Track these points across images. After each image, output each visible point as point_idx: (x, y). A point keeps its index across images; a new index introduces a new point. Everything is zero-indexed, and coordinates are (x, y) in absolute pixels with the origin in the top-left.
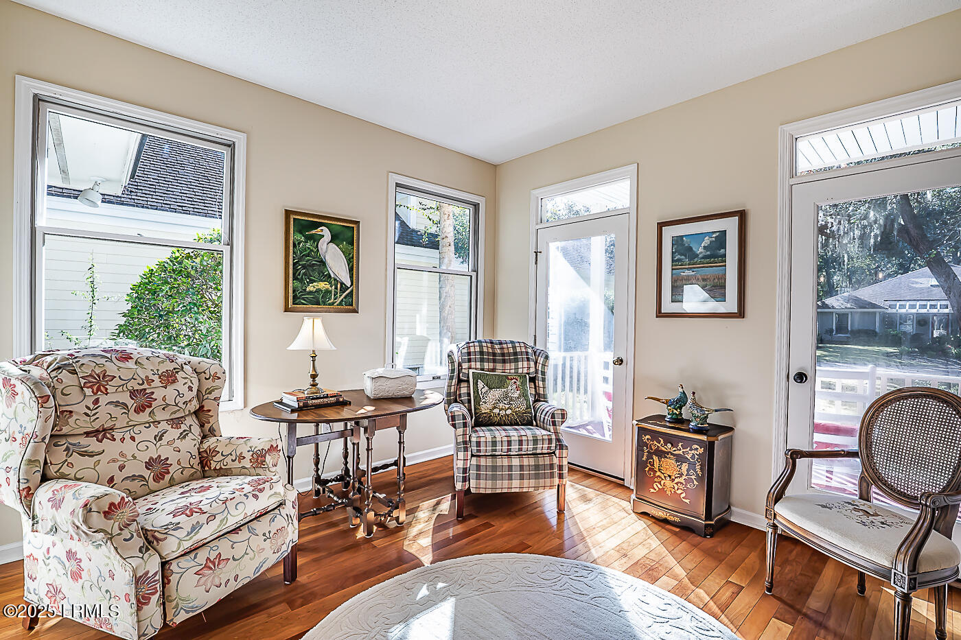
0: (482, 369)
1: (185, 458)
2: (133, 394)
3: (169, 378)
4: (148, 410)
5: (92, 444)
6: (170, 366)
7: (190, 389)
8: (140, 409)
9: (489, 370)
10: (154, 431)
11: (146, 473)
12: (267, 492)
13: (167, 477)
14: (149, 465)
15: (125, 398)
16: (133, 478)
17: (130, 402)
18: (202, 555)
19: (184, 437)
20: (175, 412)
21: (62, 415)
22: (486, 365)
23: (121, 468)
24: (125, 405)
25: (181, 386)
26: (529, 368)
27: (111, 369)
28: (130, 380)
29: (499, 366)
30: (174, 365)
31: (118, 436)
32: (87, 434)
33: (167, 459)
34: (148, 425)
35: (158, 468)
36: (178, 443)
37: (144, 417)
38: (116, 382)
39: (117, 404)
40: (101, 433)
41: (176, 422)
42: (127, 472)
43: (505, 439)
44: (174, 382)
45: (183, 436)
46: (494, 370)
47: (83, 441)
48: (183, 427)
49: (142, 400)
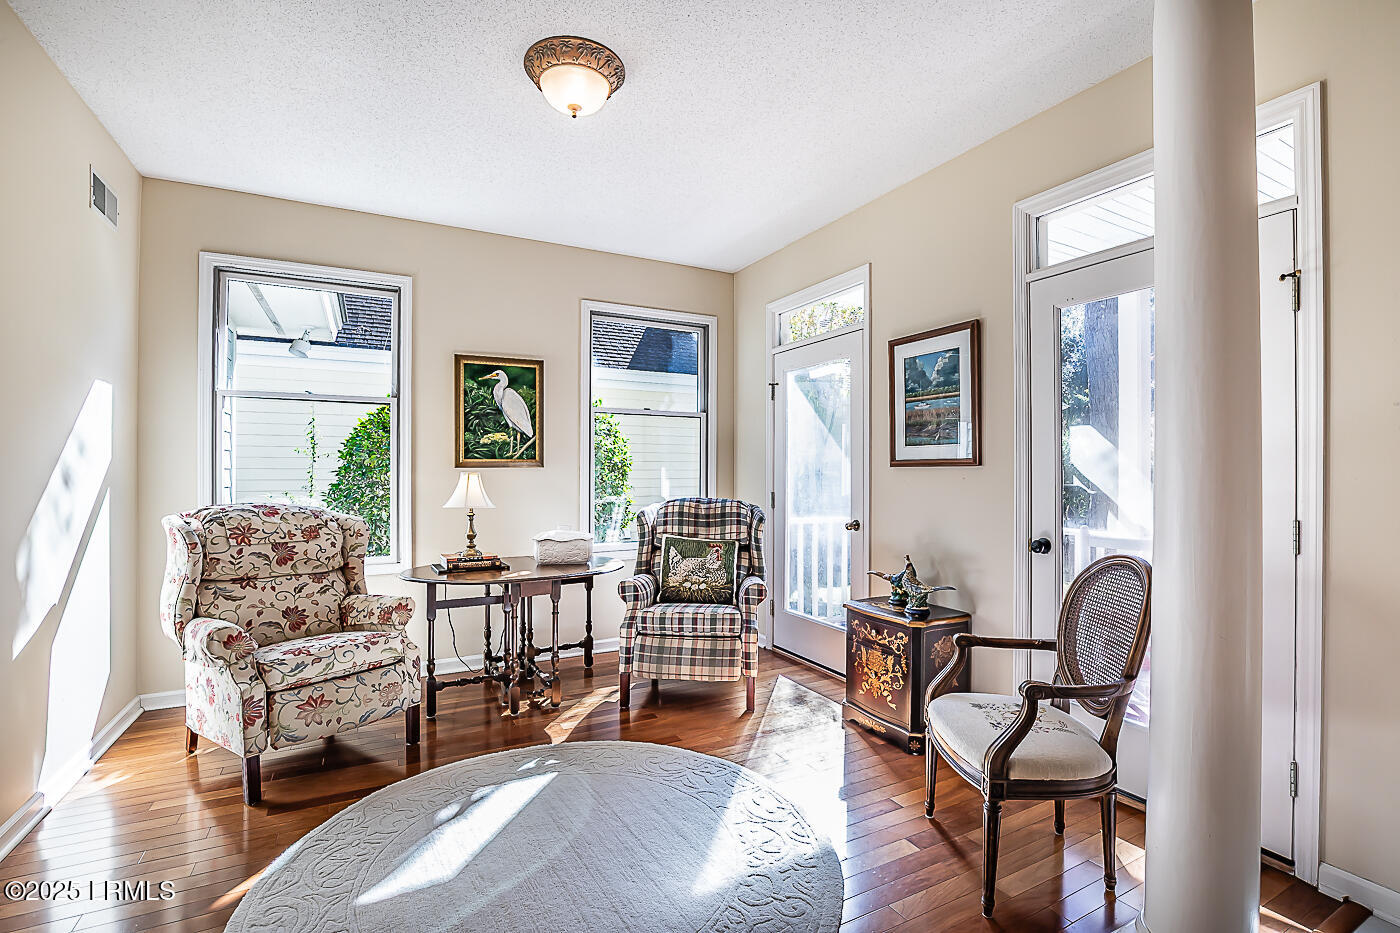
0: (681, 534)
1: (322, 610)
2: (275, 546)
3: (311, 534)
4: (290, 563)
5: (236, 590)
6: (314, 522)
7: (333, 545)
8: (281, 562)
9: (689, 535)
10: (295, 583)
11: (283, 622)
12: (381, 646)
13: (304, 628)
14: (285, 614)
15: (267, 550)
16: (270, 624)
17: (272, 554)
18: (305, 694)
19: (325, 592)
20: (317, 567)
21: (209, 562)
22: (685, 530)
23: (260, 614)
24: (267, 557)
25: (323, 541)
26: (738, 533)
27: (256, 523)
28: (272, 534)
29: (702, 530)
30: (319, 521)
31: (260, 585)
32: (234, 581)
33: (304, 610)
34: (289, 577)
35: (294, 618)
36: (317, 597)
37: (287, 569)
38: (259, 535)
39: (259, 555)
40: (245, 581)
41: (317, 577)
42: (264, 618)
43: (677, 616)
44: (316, 537)
45: (323, 591)
46: (696, 535)
47: (229, 586)
48: (325, 582)
49: (284, 553)
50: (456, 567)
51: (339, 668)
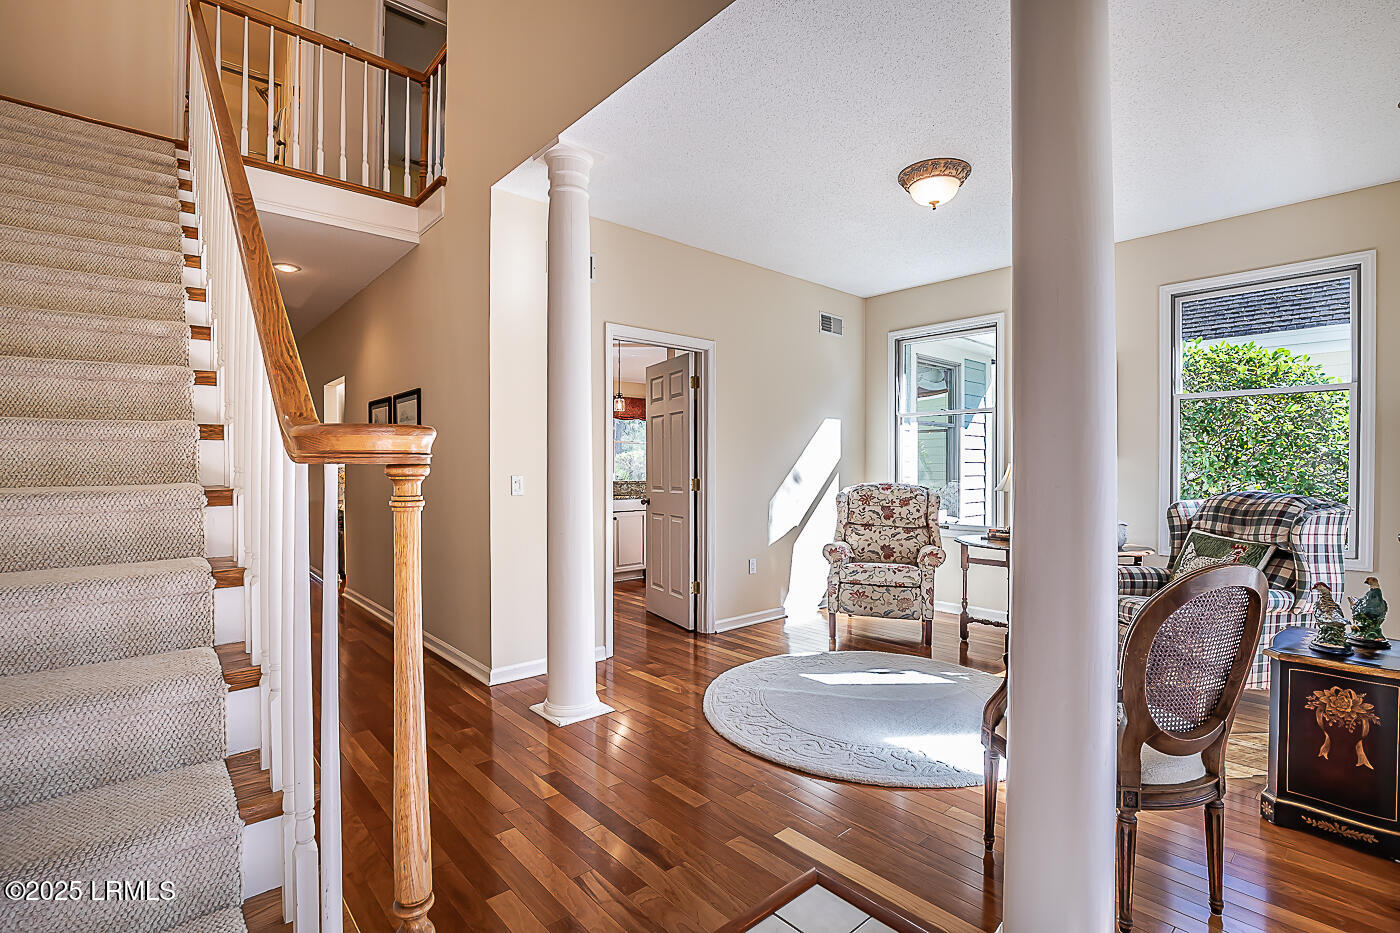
1: (905, 550)
2: (883, 508)
3: (905, 502)
4: (892, 519)
5: (861, 530)
6: (908, 495)
7: (918, 511)
8: (887, 518)
10: (893, 531)
11: (881, 552)
13: (892, 558)
14: (882, 548)
15: (878, 509)
16: (873, 552)
17: (881, 512)
18: (857, 587)
19: (910, 540)
20: (908, 524)
21: (850, 513)
22: (1218, 526)
23: (869, 545)
24: (878, 514)
25: (911, 507)
26: (1274, 536)
27: (876, 493)
28: (883, 500)
29: (1237, 529)
30: (912, 495)
31: (874, 529)
32: (862, 525)
33: (894, 548)
34: (891, 527)
35: (888, 552)
36: (903, 542)
37: (890, 522)
38: (875, 500)
39: (874, 512)
40: (867, 526)
41: (907, 530)
42: (870, 548)
44: (906, 505)
45: (907, 539)
46: (1230, 533)
47: (859, 527)
48: (912, 534)
49: (887, 512)
50: (994, 536)
51: (876, 580)
